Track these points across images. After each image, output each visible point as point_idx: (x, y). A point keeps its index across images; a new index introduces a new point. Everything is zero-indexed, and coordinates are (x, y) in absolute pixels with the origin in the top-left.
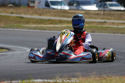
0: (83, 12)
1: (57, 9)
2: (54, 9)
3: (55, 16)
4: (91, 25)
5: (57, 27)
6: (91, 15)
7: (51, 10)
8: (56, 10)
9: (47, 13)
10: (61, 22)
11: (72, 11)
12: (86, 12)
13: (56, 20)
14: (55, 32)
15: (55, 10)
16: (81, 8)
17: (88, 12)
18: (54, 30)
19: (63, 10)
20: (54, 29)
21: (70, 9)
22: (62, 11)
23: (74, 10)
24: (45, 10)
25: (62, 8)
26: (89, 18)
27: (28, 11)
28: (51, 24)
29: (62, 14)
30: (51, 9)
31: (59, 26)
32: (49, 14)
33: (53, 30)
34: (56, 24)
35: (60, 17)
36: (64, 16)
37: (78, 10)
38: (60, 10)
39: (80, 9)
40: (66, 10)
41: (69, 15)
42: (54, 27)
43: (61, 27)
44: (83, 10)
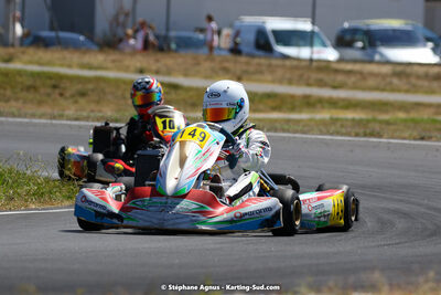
0: (386, 69)
1: (298, 59)
2: (286, 57)
3: (290, 82)
4: (413, 115)
5: (297, 122)
6: (413, 81)
7: (275, 62)
8: (295, 63)
9: (261, 72)
10: (309, 103)
11: (349, 67)
12: (399, 69)
13: (293, 97)
14: (290, 138)
15: (288, 63)
16: (382, 55)
17: (404, 71)
18: (288, 131)
19: (319, 61)
20: (286, 127)
21: (340, 60)
22: (314, 64)
23: (355, 61)
24: (256, 61)
25: (315, 56)
26: (407, 91)
27: (198, 64)
28: (274, 109)
29: (314, 76)
30: (276, 58)
31: (304, 116)
32: (269, 77)
33: (284, 131)
34: (293, 109)
35: (308, 85)
36: (321, 84)
37: (371, 61)
38: (308, 63)
39: (377, 57)
40: (329, 61)
41: (340, 78)
42: (288, 121)
43: (311, 120)
44: (388, 62)
